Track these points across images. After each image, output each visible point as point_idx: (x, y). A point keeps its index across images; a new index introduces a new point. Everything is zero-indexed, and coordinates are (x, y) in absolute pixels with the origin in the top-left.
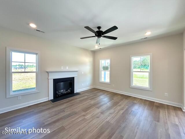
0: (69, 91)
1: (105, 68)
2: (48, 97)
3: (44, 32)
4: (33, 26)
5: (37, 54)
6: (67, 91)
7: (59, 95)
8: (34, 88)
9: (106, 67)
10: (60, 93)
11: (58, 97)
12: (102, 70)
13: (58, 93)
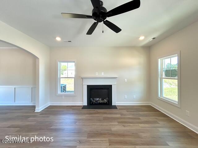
0: (105, 101)
1: (170, 73)
2: (83, 102)
3: (70, 41)
4: (58, 39)
5: (74, 62)
6: (103, 101)
7: (93, 103)
8: (72, 92)
9: (172, 70)
10: (95, 101)
11: (92, 104)
12: (164, 76)
13: (93, 101)
